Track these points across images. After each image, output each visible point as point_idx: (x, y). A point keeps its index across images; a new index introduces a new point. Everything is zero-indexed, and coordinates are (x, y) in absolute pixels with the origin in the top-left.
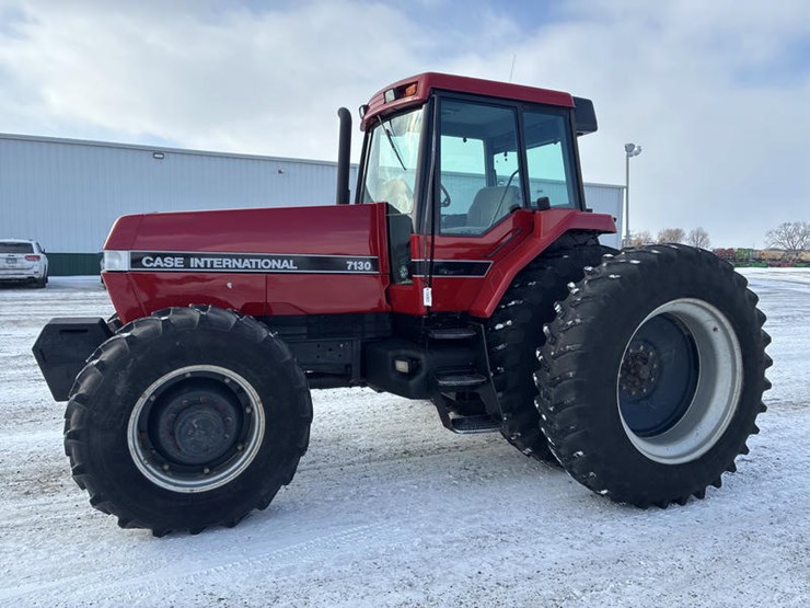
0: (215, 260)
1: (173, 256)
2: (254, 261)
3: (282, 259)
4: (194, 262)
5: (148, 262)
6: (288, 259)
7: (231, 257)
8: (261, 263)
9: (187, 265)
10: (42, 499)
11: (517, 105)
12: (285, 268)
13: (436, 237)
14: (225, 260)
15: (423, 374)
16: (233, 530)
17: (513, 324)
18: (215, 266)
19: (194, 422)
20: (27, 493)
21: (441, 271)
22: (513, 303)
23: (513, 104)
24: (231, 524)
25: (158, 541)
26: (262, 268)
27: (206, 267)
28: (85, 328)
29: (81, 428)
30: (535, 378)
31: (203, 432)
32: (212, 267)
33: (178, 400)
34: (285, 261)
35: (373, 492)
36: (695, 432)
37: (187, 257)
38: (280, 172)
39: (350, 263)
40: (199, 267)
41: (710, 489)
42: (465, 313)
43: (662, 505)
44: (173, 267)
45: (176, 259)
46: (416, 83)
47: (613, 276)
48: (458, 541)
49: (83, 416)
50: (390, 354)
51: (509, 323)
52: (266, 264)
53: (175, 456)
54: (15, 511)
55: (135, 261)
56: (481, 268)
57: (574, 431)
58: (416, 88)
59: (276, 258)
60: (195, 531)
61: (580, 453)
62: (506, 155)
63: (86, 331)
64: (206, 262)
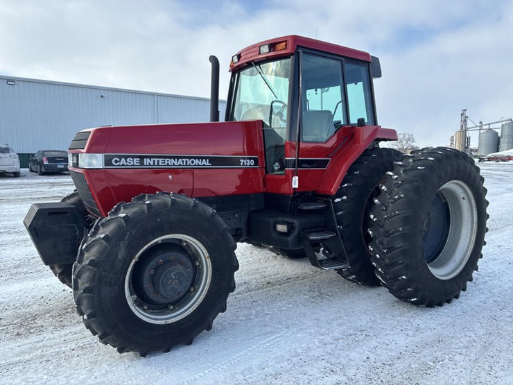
0: (160, 160)
1: (133, 157)
2: (185, 160)
3: (202, 158)
4: (147, 161)
5: (116, 161)
6: (206, 158)
7: (170, 157)
8: (189, 162)
9: (142, 164)
10: (33, 338)
11: (343, 59)
12: (204, 165)
13: (301, 143)
14: (166, 160)
15: (296, 232)
16: (191, 346)
17: (348, 198)
18: (160, 164)
19: (172, 274)
20: (18, 334)
21: (304, 165)
22: (346, 185)
23: (340, 58)
24: (190, 343)
25: (143, 360)
26: (190, 165)
27: (154, 165)
28: (66, 211)
29: (93, 284)
30: (371, 232)
31: (177, 281)
32: (158, 165)
33: (156, 260)
34: (204, 160)
35: (266, 312)
36: (453, 260)
37: (142, 158)
38: (102, 97)
39: (242, 161)
40: (150, 165)
41: (462, 293)
42: (314, 192)
43: (440, 305)
44: (133, 165)
45: (135, 159)
46: (286, 41)
47: (420, 168)
48: (341, 339)
49: (94, 276)
50: (272, 220)
51: (345, 198)
52: (193, 162)
53: (154, 299)
54: (18, 350)
55: (108, 162)
56: (324, 163)
57: (401, 264)
58: (286, 45)
59: (199, 158)
60: (167, 351)
61: (404, 277)
62: (316, 90)
63: (66, 213)
64: (154, 161)
